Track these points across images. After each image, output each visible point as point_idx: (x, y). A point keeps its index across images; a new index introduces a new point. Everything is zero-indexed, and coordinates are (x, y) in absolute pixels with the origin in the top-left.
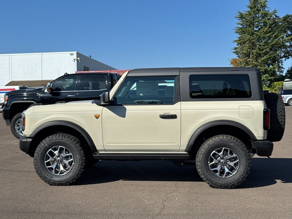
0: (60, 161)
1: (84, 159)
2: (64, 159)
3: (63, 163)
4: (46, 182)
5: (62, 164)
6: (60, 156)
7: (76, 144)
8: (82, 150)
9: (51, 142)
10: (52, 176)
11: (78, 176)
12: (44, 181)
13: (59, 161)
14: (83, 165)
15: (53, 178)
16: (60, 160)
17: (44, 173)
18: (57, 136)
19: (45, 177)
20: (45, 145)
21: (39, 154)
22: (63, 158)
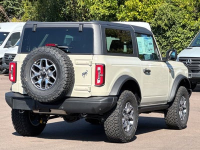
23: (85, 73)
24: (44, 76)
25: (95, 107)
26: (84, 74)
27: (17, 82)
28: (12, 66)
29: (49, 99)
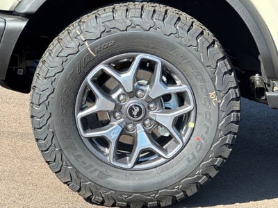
0: (139, 114)
1: (238, 108)
2: (151, 105)
3: (147, 122)
4: (79, 191)
5: (144, 125)
6: (139, 93)
7: (208, 47)
8: (230, 72)
9: (105, 36)
10: (103, 169)
11: (207, 175)
12: (72, 188)
13: (135, 113)
14: (230, 133)
15: (110, 179)
16: (137, 110)
17: (72, 158)
18: (130, 14)
19: (77, 172)
20: (82, 49)
21: (58, 81)
22: (150, 103)
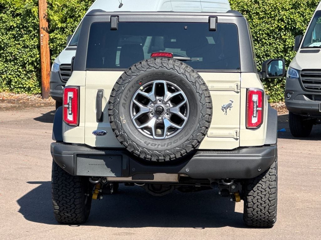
23: (229, 106)
24: (159, 112)
25: (252, 166)
26: (226, 108)
27: (81, 124)
28: (70, 94)
29: (172, 156)
